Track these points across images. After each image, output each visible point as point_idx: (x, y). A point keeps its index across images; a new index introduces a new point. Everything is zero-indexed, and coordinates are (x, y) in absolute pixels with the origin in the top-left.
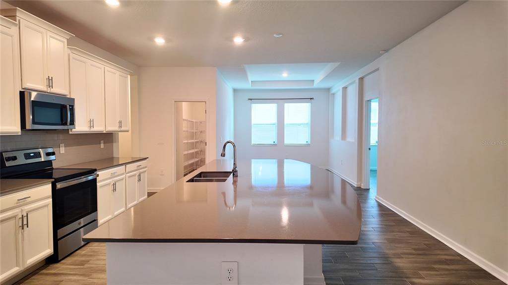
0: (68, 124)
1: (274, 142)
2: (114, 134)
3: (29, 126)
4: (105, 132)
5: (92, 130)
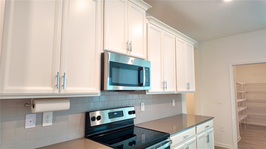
0: (144, 85)
2: (182, 95)
4: (176, 93)
5: (166, 90)
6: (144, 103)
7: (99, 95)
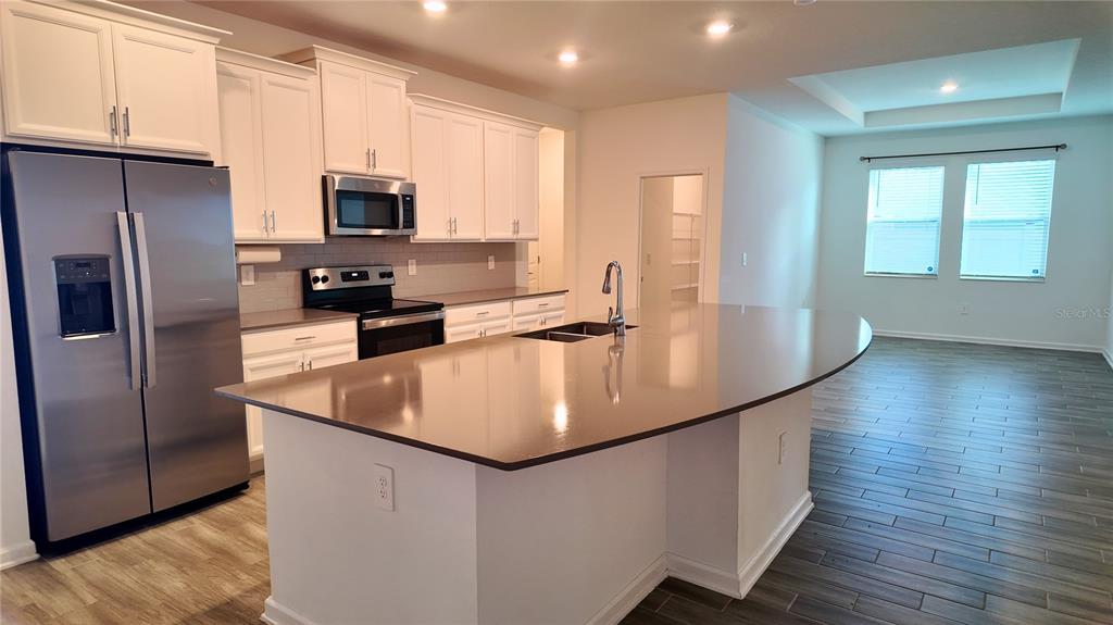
0: (401, 225)
1: (930, 269)
2: (517, 246)
3: (335, 230)
4: (483, 241)
5: (454, 236)
6: (414, 261)
7: (323, 242)
